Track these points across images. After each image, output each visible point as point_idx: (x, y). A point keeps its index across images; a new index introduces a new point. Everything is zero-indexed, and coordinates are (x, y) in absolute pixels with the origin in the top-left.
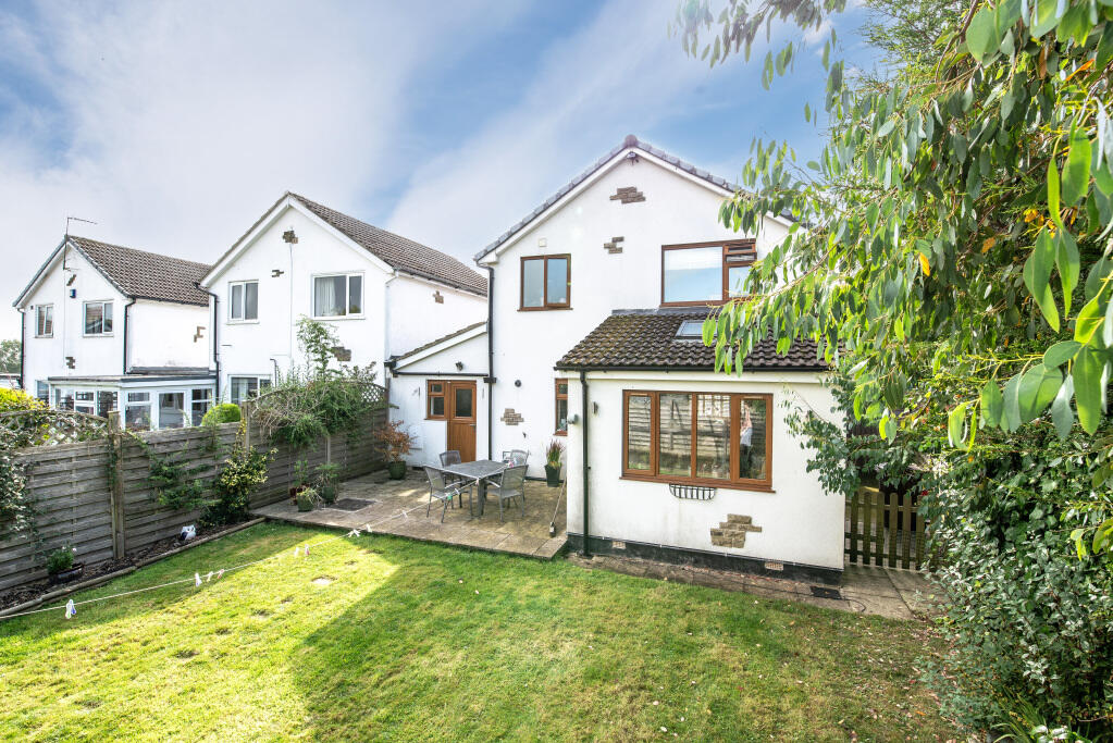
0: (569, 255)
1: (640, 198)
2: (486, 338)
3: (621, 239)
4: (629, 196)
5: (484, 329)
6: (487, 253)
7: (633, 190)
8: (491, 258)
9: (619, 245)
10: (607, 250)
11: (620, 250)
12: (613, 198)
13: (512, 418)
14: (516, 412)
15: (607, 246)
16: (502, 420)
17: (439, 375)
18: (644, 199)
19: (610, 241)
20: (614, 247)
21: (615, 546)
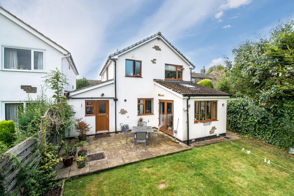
0: (141, 61)
1: (160, 50)
2: (114, 85)
3: (155, 60)
4: (157, 48)
5: (113, 82)
6: (115, 55)
7: (158, 47)
8: (116, 57)
9: (155, 61)
10: (152, 62)
11: (155, 63)
12: (153, 48)
13: (123, 112)
14: (125, 110)
15: (152, 61)
16: (120, 113)
17: (92, 98)
18: (161, 50)
19: (153, 60)
20: (154, 61)
21: (193, 141)
